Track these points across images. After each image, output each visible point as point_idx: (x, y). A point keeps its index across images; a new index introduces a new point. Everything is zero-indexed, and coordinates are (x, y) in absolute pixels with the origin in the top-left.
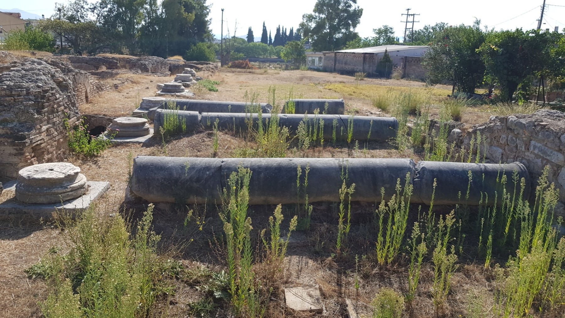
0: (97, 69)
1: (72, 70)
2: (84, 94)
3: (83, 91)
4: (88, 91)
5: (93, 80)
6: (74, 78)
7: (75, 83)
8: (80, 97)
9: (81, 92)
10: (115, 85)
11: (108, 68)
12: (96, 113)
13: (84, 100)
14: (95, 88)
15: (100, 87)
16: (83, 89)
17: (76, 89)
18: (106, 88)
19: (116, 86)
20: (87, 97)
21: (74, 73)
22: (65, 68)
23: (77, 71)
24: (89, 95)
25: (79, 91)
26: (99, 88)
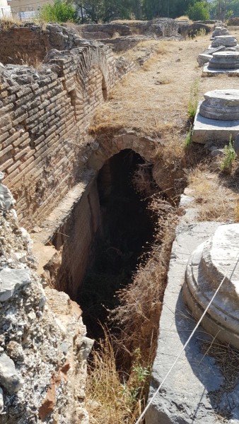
0: (112, 37)
1: (80, 41)
2: (99, 86)
3: (99, 80)
4: (106, 79)
5: (112, 57)
6: (82, 59)
7: (84, 68)
8: (93, 94)
9: (95, 83)
10: (140, 58)
11: (121, 35)
12: (120, 122)
13: (101, 97)
14: (115, 71)
15: (122, 67)
16: (98, 76)
17: (87, 79)
18: (130, 67)
19: (140, 61)
20: (104, 89)
21: (81, 49)
22: (68, 39)
23: (87, 42)
24: (108, 85)
25: (92, 83)
26: (121, 69)
